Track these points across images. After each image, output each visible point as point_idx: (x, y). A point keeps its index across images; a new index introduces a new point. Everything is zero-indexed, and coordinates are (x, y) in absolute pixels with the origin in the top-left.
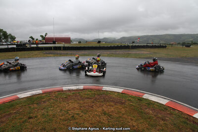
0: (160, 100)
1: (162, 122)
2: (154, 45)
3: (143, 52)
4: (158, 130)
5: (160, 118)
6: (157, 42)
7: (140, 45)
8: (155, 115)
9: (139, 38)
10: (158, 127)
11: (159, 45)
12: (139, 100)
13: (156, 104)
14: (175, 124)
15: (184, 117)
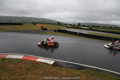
0: (18, 57)
1: (19, 70)
2: (15, 23)
3: (7, 27)
4: (17, 75)
5: (18, 68)
6: (17, 21)
7: (4, 22)
8: (15, 67)
9: (4, 17)
10: (17, 74)
11: (18, 23)
12: (3, 60)
13: (16, 59)
14: (27, 68)
15: (32, 63)
